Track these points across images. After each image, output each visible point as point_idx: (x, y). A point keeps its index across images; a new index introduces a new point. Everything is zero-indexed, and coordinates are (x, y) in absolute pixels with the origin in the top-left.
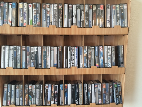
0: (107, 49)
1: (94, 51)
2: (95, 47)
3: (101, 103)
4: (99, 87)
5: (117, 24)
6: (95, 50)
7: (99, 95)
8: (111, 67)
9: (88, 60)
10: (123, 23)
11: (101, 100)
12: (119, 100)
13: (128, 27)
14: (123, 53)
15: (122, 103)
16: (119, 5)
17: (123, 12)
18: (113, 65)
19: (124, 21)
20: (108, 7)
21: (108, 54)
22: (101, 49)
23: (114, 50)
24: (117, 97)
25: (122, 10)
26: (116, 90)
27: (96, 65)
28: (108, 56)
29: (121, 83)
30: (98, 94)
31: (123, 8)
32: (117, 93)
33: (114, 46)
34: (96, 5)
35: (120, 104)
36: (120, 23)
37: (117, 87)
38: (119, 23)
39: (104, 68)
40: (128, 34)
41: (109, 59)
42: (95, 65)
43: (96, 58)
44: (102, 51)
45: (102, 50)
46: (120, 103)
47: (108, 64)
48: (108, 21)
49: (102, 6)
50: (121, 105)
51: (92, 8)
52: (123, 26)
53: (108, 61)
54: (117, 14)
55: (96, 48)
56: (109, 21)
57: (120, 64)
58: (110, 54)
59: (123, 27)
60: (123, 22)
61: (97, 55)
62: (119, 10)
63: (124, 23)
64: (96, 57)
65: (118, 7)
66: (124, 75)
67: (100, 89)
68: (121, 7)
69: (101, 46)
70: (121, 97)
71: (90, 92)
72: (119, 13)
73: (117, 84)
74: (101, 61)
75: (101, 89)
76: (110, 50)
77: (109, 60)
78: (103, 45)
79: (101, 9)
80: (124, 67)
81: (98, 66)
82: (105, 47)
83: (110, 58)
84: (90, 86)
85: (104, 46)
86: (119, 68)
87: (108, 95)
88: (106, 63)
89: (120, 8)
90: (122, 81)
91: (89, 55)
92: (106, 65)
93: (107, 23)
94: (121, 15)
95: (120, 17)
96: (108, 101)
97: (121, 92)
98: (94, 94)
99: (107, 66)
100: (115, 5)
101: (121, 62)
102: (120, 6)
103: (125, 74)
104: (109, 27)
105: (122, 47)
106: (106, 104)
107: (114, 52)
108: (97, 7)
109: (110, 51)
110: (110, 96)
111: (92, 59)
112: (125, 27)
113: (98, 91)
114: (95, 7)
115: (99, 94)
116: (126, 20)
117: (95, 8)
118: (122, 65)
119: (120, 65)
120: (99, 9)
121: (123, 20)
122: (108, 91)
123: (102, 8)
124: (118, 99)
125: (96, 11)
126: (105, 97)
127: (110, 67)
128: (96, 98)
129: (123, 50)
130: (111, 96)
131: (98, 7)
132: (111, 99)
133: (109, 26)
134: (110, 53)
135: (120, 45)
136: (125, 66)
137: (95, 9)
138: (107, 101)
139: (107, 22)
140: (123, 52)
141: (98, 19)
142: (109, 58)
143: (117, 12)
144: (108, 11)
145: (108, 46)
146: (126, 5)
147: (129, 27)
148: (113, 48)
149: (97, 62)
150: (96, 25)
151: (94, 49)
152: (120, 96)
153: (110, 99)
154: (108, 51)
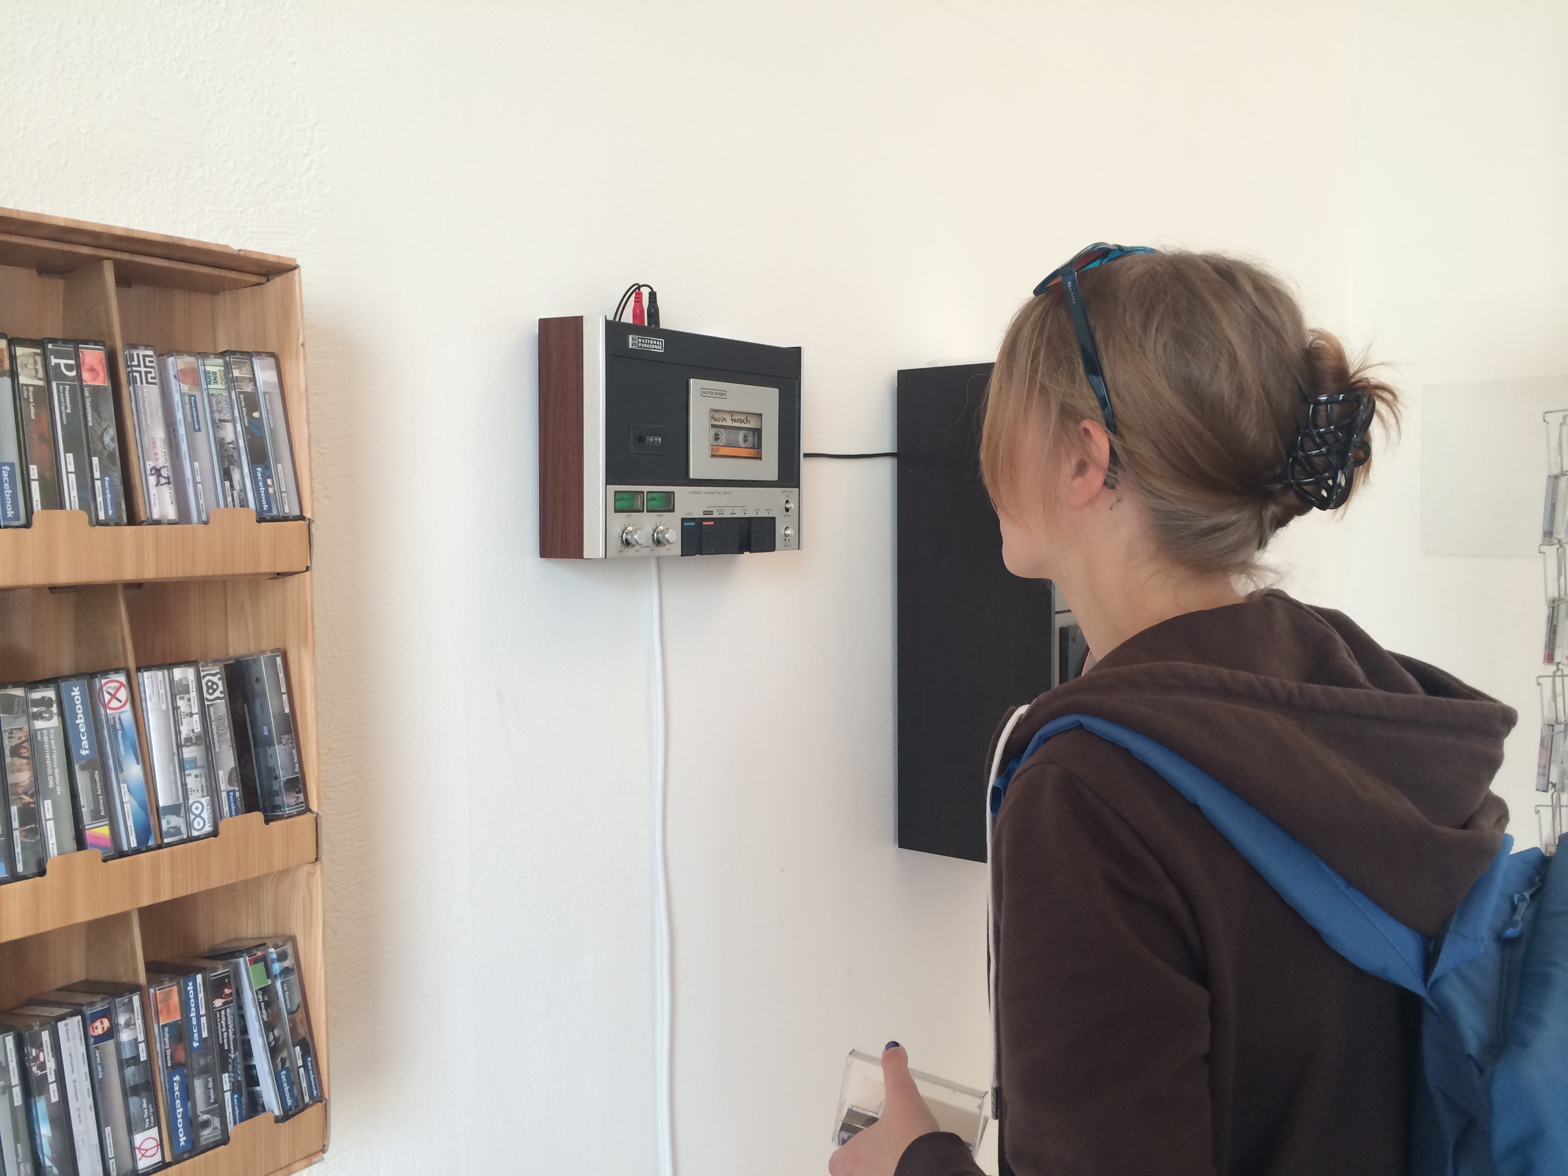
0: (164, 691)
1: (55, 722)
2: (63, 685)
3: (158, 1158)
4: (128, 1025)
5: (229, 499)
6: (61, 713)
7: (133, 1101)
8: (215, 833)
9: (14, 809)
10: (266, 491)
11: (154, 1132)
12: (293, 1082)
13: (301, 518)
14: (287, 710)
15: (319, 1098)
16: (220, 361)
17: (256, 415)
18: (226, 809)
19: (270, 477)
20: (143, 369)
21: (178, 733)
22: (113, 696)
23: (217, 694)
24: (283, 1061)
25: (245, 393)
26: (268, 1005)
27: (89, 840)
28: (179, 746)
29: (293, 939)
30: (129, 1092)
31: (253, 380)
32: (276, 1032)
33: (215, 662)
34: (39, 343)
35: (307, 1106)
36: (244, 489)
37: (269, 982)
38: (237, 486)
39: (160, 847)
40: (308, 569)
41: (194, 772)
42: (81, 843)
43: (82, 779)
44: (127, 715)
45: (128, 707)
46: (307, 1099)
47: (188, 809)
48: (157, 472)
49: (93, 356)
50: (312, 1114)
51: (7, 364)
52: (270, 509)
53: (184, 785)
54: (217, 424)
55: (76, 692)
56: (164, 472)
57: (277, 794)
58: (198, 728)
59: (273, 520)
60: (266, 486)
61: (84, 753)
62: (225, 394)
63: (271, 490)
64: (83, 768)
65: (215, 373)
66: (311, 874)
67: (135, 1042)
68: (236, 373)
69: (117, 671)
70: (308, 1047)
71: (55, 1098)
72: (227, 416)
73: (264, 959)
74: (126, 797)
75: (141, 1038)
76: (193, 694)
77: (191, 782)
78: (132, 665)
79: (86, 376)
80: (308, 810)
81: (109, 844)
82: (146, 674)
83: (199, 763)
84: (40, 1047)
85: (139, 669)
86: (273, 824)
87: (205, 1071)
88: (174, 810)
89: (231, 382)
90: (297, 928)
91: (18, 761)
92: (169, 822)
93: (153, 490)
94: (247, 431)
95: (237, 448)
96: (216, 1122)
97: (301, 1011)
98: (90, 1101)
99: (183, 829)
100: (191, 359)
101: (283, 775)
102: (228, 368)
103: (318, 865)
104: (171, 523)
105: (279, 660)
106: (195, 1149)
107: (220, 709)
108: (54, 361)
109: (189, 704)
110: (226, 1077)
111: (50, 794)
112: (286, 519)
113: (122, 1064)
114: (39, 359)
115: (135, 1090)
116: (283, 469)
117: (39, 367)
118: (289, 800)
119: (278, 801)
120: (72, 379)
121: (267, 468)
122: (205, 1034)
123: (92, 370)
124: (288, 1076)
125: (44, 395)
126: (188, 1093)
127: (207, 836)
128: (108, 1130)
129: (284, 690)
130: (235, 1071)
131: (62, 362)
132: (233, 1091)
133: (171, 513)
134: (196, 718)
135: (263, 652)
136: (314, 806)
137: (41, 374)
138: (206, 1124)
139: (152, 480)
140: (285, 697)
141: (70, 456)
142: (194, 762)
143: (212, 412)
144: (150, 394)
145: (169, 666)
146: (271, 360)
147: (308, 515)
148: (215, 679)
149: (96, 816)
150: (62, 506)
151: (55, 709)
152: (298, 1048)
153: (228, 1095)
154: (175, 708)
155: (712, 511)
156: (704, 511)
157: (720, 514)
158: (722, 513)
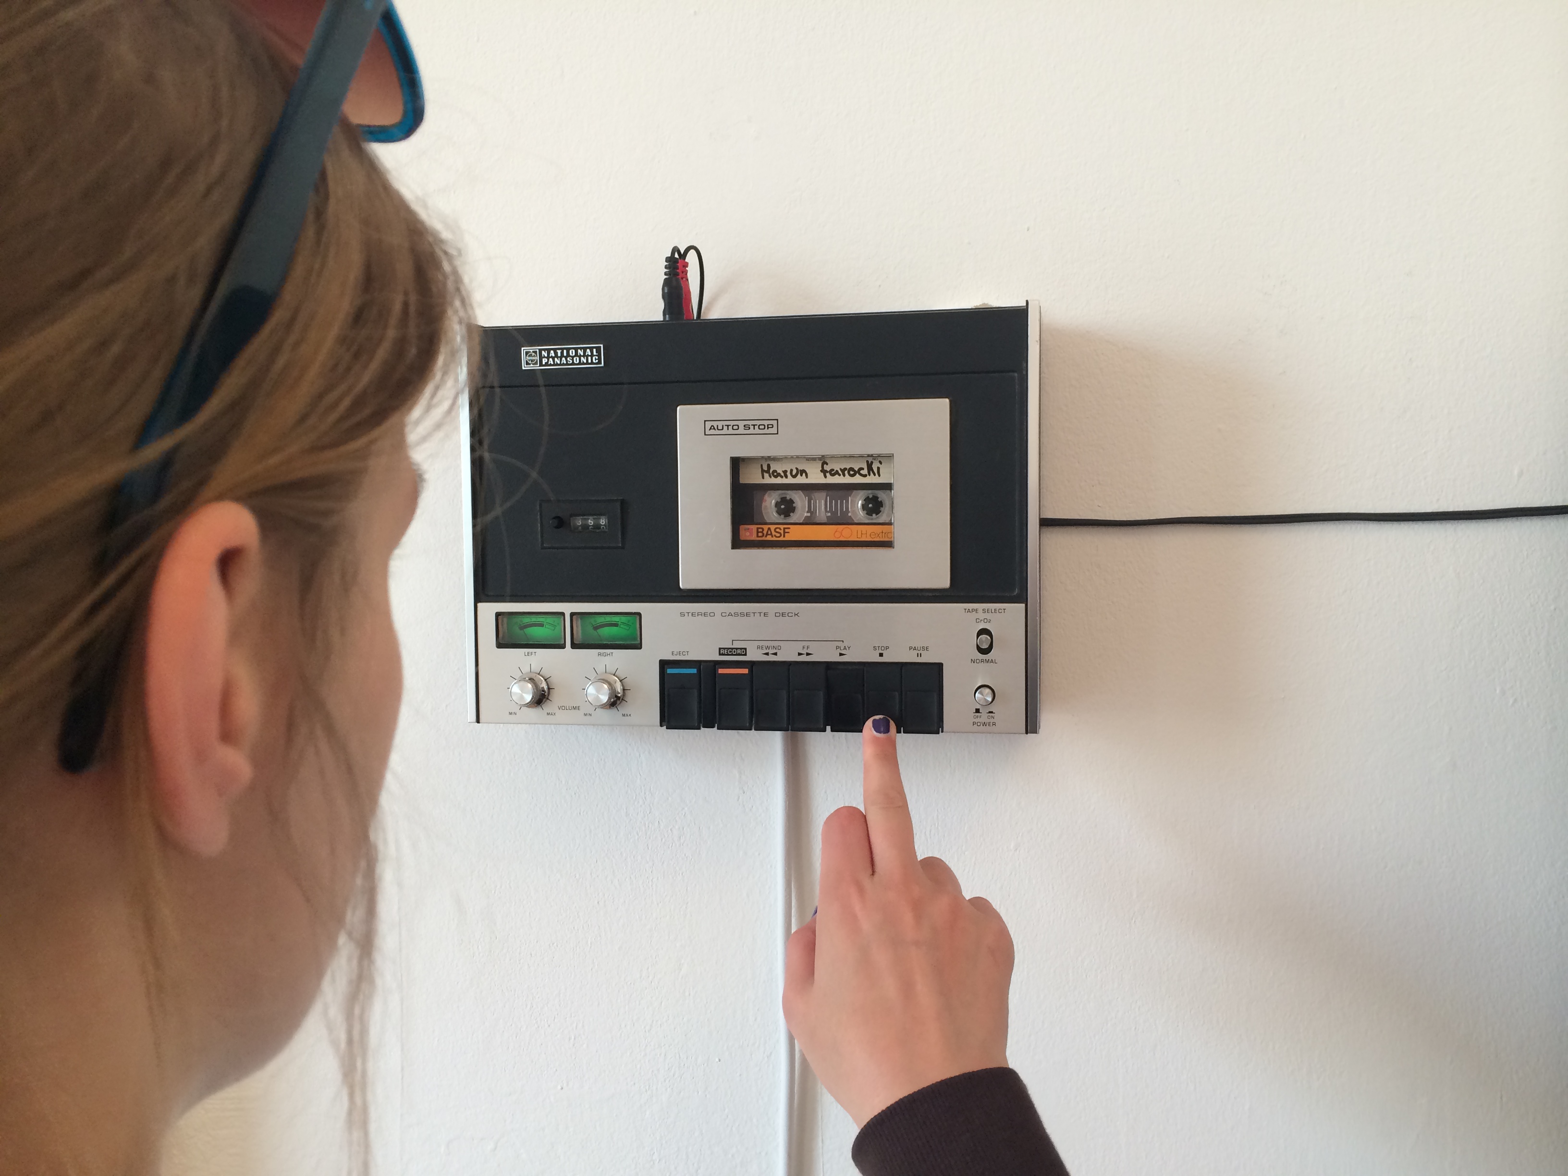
155: (745, 649)
156: (720, 649)
157: (767, 654)
158: (771, 651)
